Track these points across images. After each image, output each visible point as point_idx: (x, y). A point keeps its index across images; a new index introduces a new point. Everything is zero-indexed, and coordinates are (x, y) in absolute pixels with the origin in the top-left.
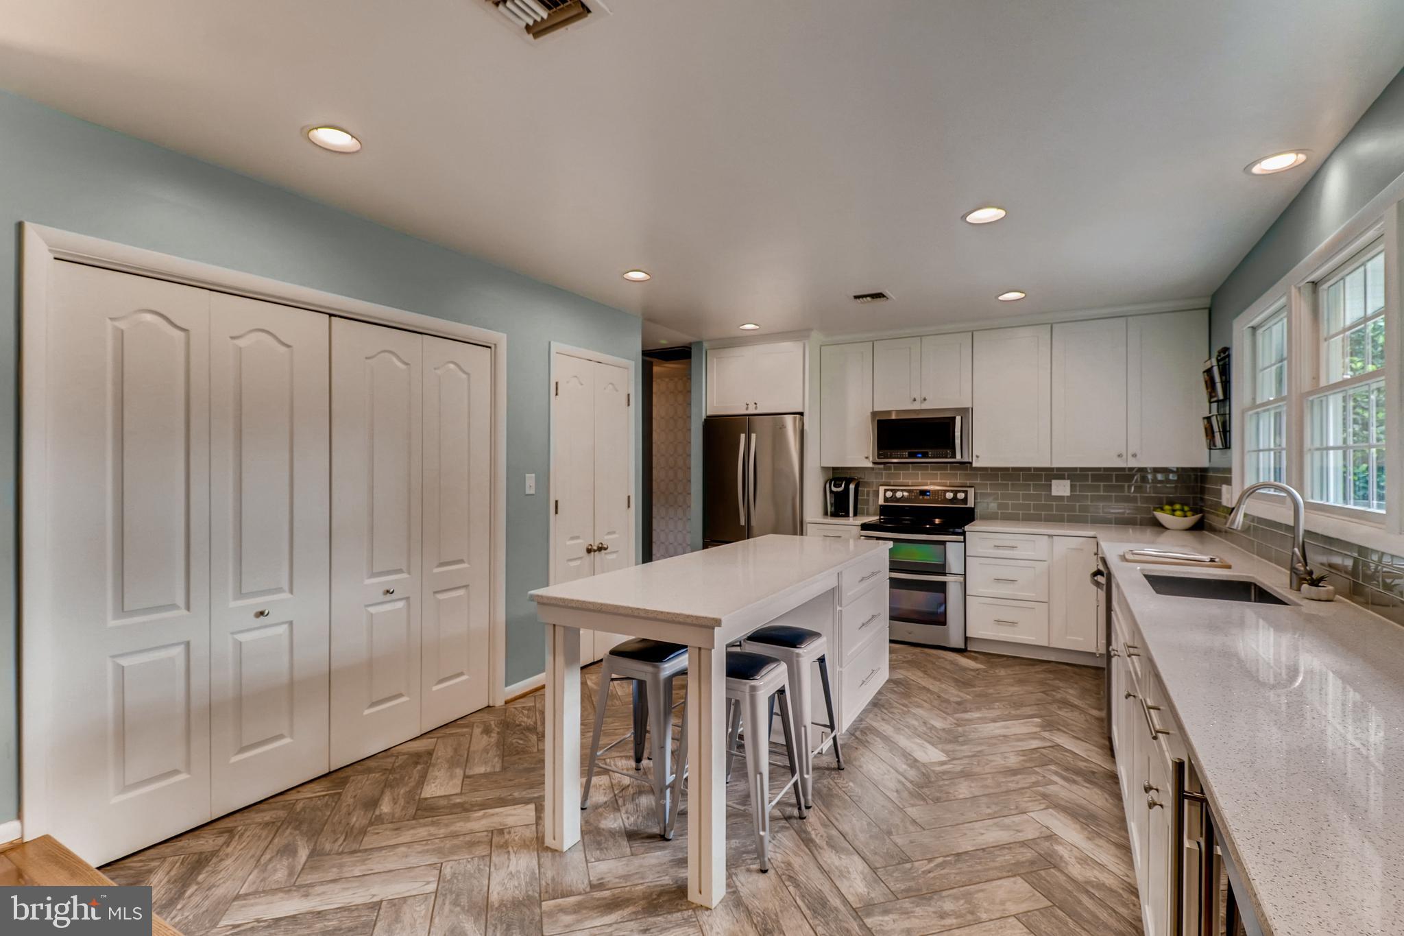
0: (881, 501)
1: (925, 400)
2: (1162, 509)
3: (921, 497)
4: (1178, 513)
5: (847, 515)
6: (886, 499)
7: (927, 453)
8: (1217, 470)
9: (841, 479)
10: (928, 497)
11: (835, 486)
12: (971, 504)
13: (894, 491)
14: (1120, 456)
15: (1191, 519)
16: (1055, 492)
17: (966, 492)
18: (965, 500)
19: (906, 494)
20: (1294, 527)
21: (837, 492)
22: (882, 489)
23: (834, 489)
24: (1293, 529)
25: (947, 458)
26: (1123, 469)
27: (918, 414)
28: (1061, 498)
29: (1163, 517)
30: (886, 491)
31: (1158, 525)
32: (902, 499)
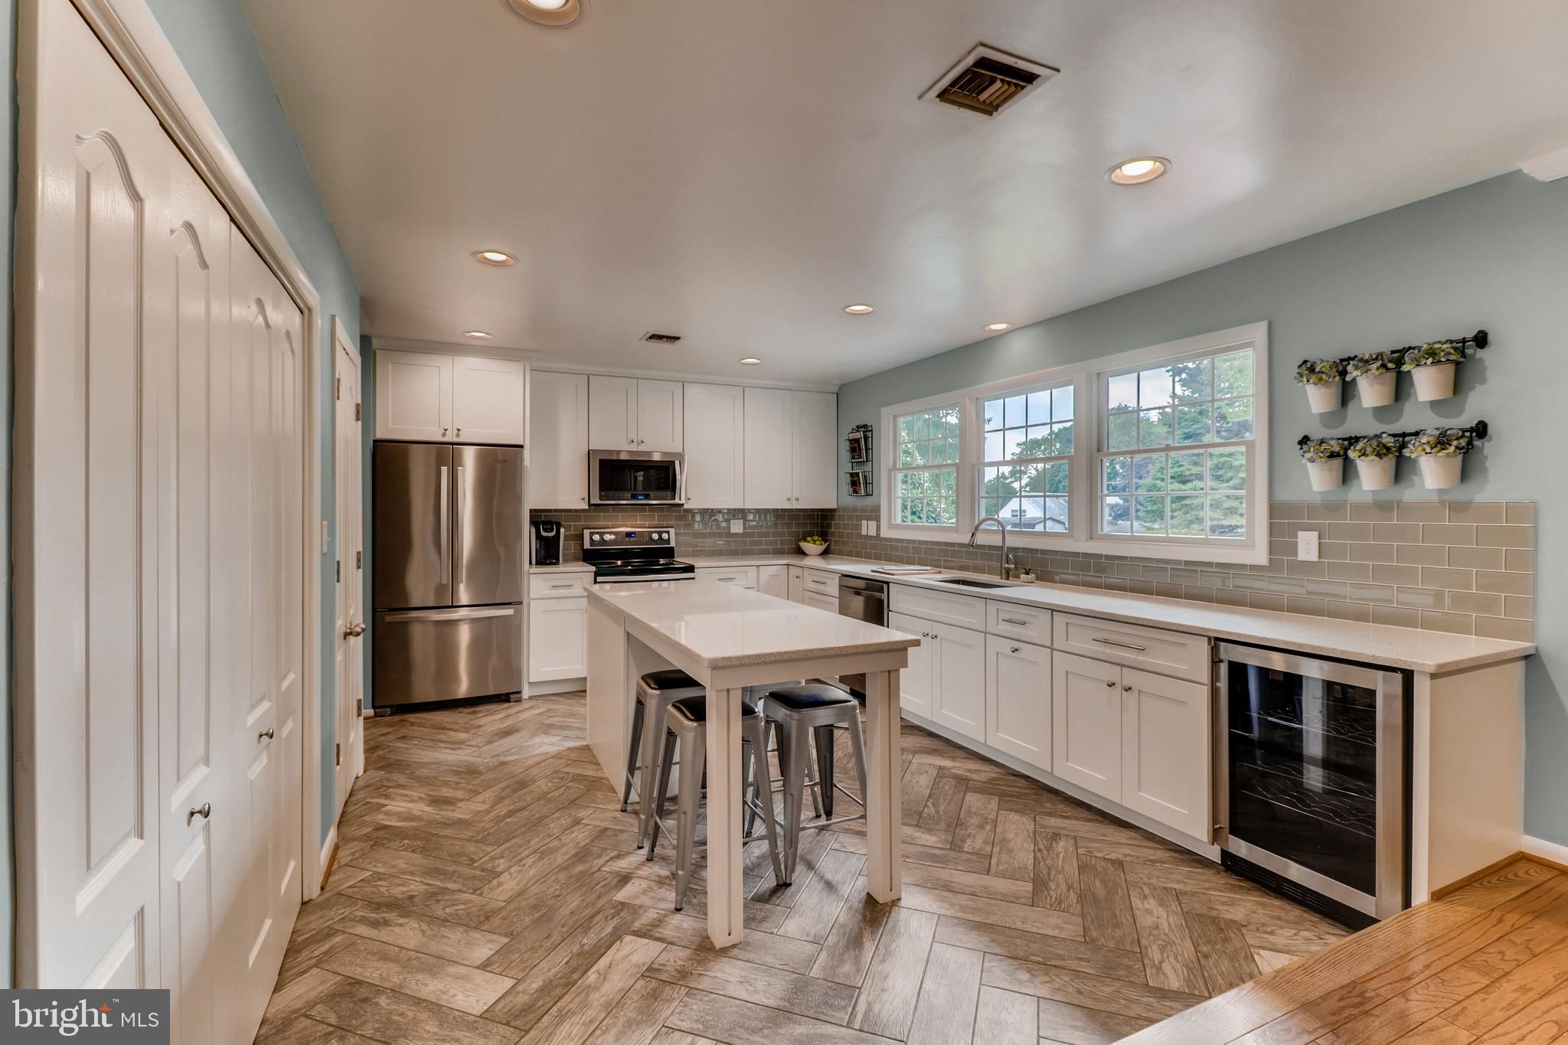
0: (587, 545)
1: (642, 442)
2: (805, 540)
3: (627, 539)
4: (817, 542)
5: (557, 563)
6: (592, 541)
7: (649, 495)
8: (846, 509)
9: (551, 523)
10: (634, 539)
11: (545, 530)
12: (673, 544)
13: (601, 534)
14: (789, 499)
15: (820, 548)
16: (732, 531)
17: (668, 532)
18: (668, 541)
19: (613, 537)
20: (1002, 547)
21: (548, 537)
22: (587, 533)
23: (544, 534)
24: (1001, 548)
25: (666, 500)
26: (792, 510)
27: (640, 456)
28: (736, 535)
29: (804, 545)
30: (592, 534)
31: (801, 553)
32: (611, 542)
